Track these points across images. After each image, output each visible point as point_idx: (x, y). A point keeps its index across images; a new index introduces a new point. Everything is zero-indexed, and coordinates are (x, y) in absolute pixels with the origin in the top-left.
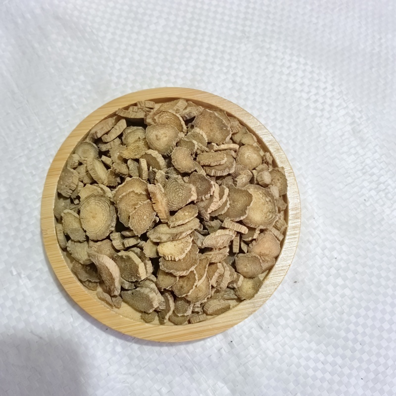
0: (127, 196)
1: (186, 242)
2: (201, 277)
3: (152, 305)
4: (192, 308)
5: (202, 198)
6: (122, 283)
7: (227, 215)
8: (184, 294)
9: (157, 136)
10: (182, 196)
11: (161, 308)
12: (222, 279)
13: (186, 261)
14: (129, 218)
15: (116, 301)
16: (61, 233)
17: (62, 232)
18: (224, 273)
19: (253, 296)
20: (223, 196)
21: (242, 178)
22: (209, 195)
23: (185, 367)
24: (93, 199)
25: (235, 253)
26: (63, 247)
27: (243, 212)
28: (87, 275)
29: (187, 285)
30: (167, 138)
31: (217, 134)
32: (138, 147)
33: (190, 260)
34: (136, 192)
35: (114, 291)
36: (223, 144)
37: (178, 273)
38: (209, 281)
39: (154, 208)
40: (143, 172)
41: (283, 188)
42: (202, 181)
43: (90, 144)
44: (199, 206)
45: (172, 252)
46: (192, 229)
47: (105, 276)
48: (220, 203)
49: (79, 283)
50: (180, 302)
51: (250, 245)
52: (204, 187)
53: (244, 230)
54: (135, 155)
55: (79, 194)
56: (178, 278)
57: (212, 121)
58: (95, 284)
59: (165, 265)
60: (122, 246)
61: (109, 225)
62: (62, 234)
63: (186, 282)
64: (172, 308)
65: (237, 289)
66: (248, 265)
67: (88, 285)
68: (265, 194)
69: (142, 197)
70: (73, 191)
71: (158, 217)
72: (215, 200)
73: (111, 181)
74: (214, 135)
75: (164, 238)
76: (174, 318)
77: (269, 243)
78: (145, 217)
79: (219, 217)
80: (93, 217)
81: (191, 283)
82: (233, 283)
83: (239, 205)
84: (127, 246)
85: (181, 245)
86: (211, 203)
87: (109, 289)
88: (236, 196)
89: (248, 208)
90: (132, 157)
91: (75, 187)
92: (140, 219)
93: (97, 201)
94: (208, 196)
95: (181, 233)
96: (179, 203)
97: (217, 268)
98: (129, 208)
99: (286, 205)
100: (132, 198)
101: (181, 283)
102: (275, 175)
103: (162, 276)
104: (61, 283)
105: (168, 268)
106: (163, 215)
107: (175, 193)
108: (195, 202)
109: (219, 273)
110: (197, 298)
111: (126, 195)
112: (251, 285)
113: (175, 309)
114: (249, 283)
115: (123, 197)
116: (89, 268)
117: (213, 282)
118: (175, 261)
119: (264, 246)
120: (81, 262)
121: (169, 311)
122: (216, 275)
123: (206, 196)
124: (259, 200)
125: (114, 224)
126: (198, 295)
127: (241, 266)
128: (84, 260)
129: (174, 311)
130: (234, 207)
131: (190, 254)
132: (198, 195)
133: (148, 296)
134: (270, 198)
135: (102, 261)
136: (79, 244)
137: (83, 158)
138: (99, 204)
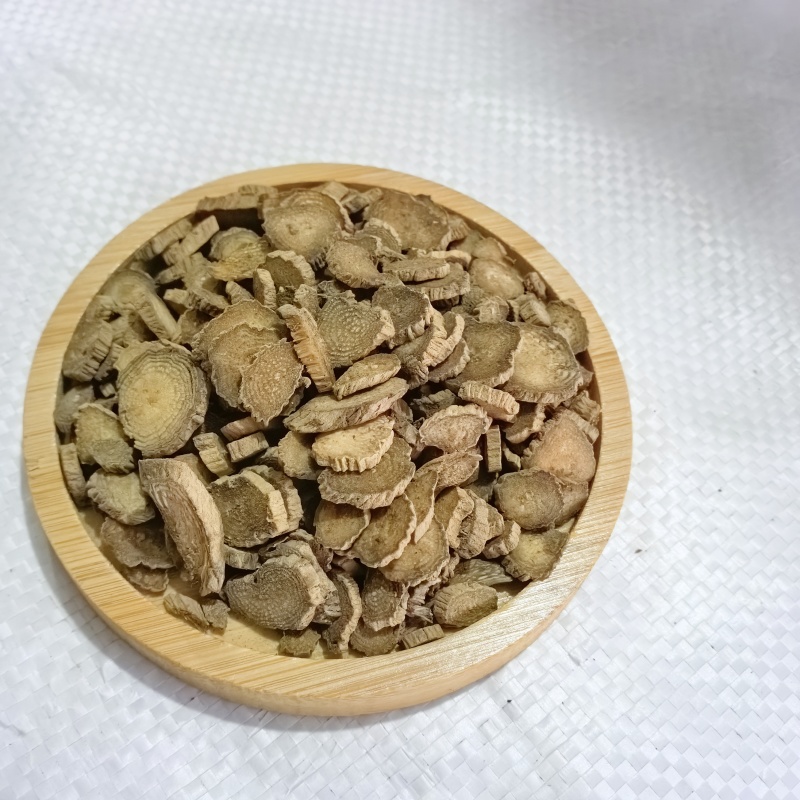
0: (232, 336)
1: (380, 428)
2: (422, 514)
3: (308, 597)
4: (405, 605)
5: (406, 334)
6: (228, 555)
7: (466, 375)
8: (386, 554)
9: (289, 227)
10: (360, 332)
11: (329, 613)
12: (472, 526)
13: (385, 472)
14: (239, 384)
15: (212, 611)
16: (72, 458)
17: (75, 455)
18: (473, 512)
19: (550, 568)
20: (453, 328)
21: (488, 306)
22: (422, 323)
23: (401, 777)
24: (149, 360)
25: (494, 473)
26: (76, 492)
27: (504, 363)
28: (138, 553)
29: (390, 531)
30: (313, 231)
31: (420, 233)
32: (249, 257)
33: (393, 469)
34: (251, 326)
35: (209, 577)
36: (435, 250)
37: (367, 497)
38: (440, 528)
39: (298, 352)
40: (265, 291)
41: (579, 338)
42: (404, 299)
43: (136, 272)
44: (401, 354)
45: (350, 450)
46: (391, 395)
47: (185, 540)
48: (449, 345)
49: (118, 576)
50: (374, 593)
51: (527, 451)
52: (409, 309)
53: (510, 406)
54: (244, 272)
55: (115, 366)
56: (367, 517)
57: (406, 211)
58: (158, 578)
59: (335, 484)
60: (223, 461)
61: (192, 411)
62: (75, 462)
63: (387, 528)
64: (357, 611)
65: (508, 557)
66: (528, 496)
67: (142, 581)
68: (545, 337)
69: (266, 336)
70: (101, 362)
71: (308, 375)
72: (436, 333)
73: (187, 333)
74: (414, 236)
75: (328, 422)
76: (364, 642)
77: (570, 441)
78: (277, 377)
79: (448, 382)
80: (152, 401)
81: (401, 524)
82: (499, 542)
83: (491, 354)
84: (236, 456)
85: (369, 436)
86: (429, 341)
87: (195, 575)
88: (482, 338)
89: (513, 354)
90: (236, 277)
91: (106, 350)
92: (265, 382)
93: (159, 364)
94: (420, 326)
95: (367, 405)
96: (354, 348)
97: (459, 498)
98: (236, 361)
99: (591, 374)
100: (243, 340)
101: (376, 532)
102: (557, 313)
103: (327, 523)
104: (74, 576)
105: (342, 489)
106: (321, 372)
107: (344, 328)
108: (391, 347)
109: (465, 512)
110: (418, 569)
111: (229, 334)
112: (542, 545)
113: (364, 613)
114: (535, 542)
115: (223, 337)
116: (141, 536)
117: (451, 535)
118: (357, 472)
119: (561, 450)
120: (124, 519)
121: (349, 617)
122: (457, 516)
123: (417, 326)
124: (534, 348)
125: (202, 408)
126: (419, 562)
127: (510, 502)
128: (130, 512)
129: (361, 621)
130: (480, 360)
131: (392, 456)
132: (397, 329)
133: (295, 574)
134: (557, 343)
135: (179, 481)
136: (117, 479)
137: (121, 305)
138: (165, 367)
